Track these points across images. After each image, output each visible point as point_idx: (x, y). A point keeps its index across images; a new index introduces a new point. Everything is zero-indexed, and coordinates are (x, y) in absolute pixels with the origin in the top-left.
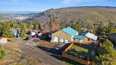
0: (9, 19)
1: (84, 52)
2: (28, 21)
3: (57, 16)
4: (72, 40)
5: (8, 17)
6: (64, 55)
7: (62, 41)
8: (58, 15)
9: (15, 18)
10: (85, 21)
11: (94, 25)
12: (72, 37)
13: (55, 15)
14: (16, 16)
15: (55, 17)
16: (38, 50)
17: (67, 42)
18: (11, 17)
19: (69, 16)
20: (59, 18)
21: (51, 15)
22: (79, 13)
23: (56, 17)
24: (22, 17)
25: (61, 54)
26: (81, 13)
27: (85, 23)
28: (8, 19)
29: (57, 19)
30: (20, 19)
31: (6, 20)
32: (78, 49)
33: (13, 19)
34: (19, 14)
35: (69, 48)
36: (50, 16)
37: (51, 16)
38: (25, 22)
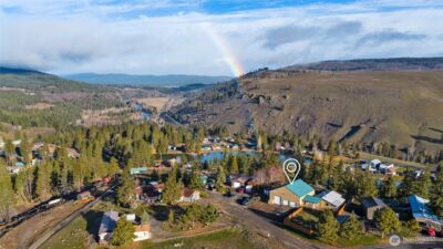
0: (122, 105)
1: (313, 221)
2: (184, 117)
3: (284, 101)
4: (301, 203)
5: (118, 97)
6: (286, 223)
7: (285, 203)
8: (285, 97)
9: (140, 101)
10: (385, 125)
11: (418, 138)
12: (302, 198)
13: (275, 98)
14: (140, 95)
15: (274, 105)
16: (250, 213)
17: (293, 205)
18: (124, 97)
19: (325, 102)
20: (291, 108)
21: (261, 98)
22: (364, 92)
23: (279, 106)
24: (161, 96)
25: (282, 221)
26: (373, 93)
27: (383, 133)
28: (117, 107)
29: (282, 113)
30: (155, 108)
31: (114, 110)
32: (307, 217)
33: (134, 105)
34: (152, 89)
35: (294, 214)
36: (257, 100)
37: (262, 100)
38: (173, 117)
